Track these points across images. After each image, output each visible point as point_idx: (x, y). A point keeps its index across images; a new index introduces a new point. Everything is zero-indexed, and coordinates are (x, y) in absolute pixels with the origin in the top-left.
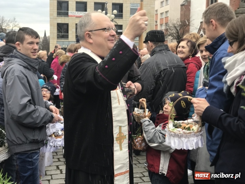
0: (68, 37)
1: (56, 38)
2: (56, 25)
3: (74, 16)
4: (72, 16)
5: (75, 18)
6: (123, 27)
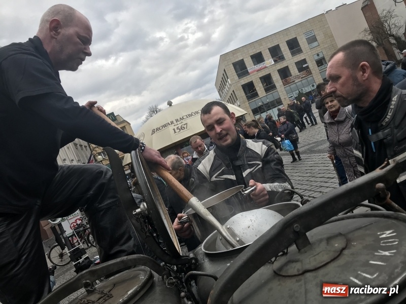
0: (258, 95)
1: (247, 101)
2: (241, 88)
3: (255, 71)
4: (252, 72)
5: (256, 72)
6: (307, 60)
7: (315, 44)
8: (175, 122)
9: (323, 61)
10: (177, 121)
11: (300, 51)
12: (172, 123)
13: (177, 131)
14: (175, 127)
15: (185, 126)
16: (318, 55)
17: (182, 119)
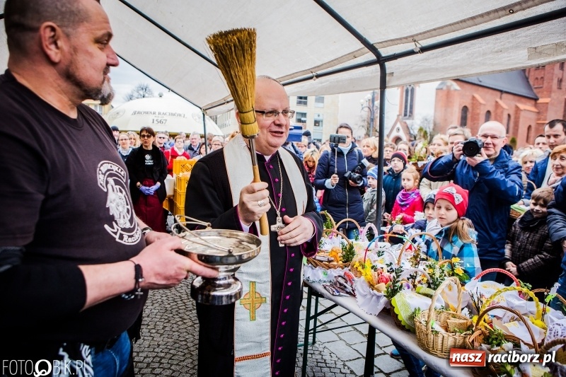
6: (307, 115)
7: (321, 105)
8: (157, 113)
9: (320, 123)
10: (159, 113)
11: (305, 103)
12: (154, 113)
13: (155, 122)
14: (155, 119)
15: (164, 122)
16: (319, 116)
17: (164, 114)
